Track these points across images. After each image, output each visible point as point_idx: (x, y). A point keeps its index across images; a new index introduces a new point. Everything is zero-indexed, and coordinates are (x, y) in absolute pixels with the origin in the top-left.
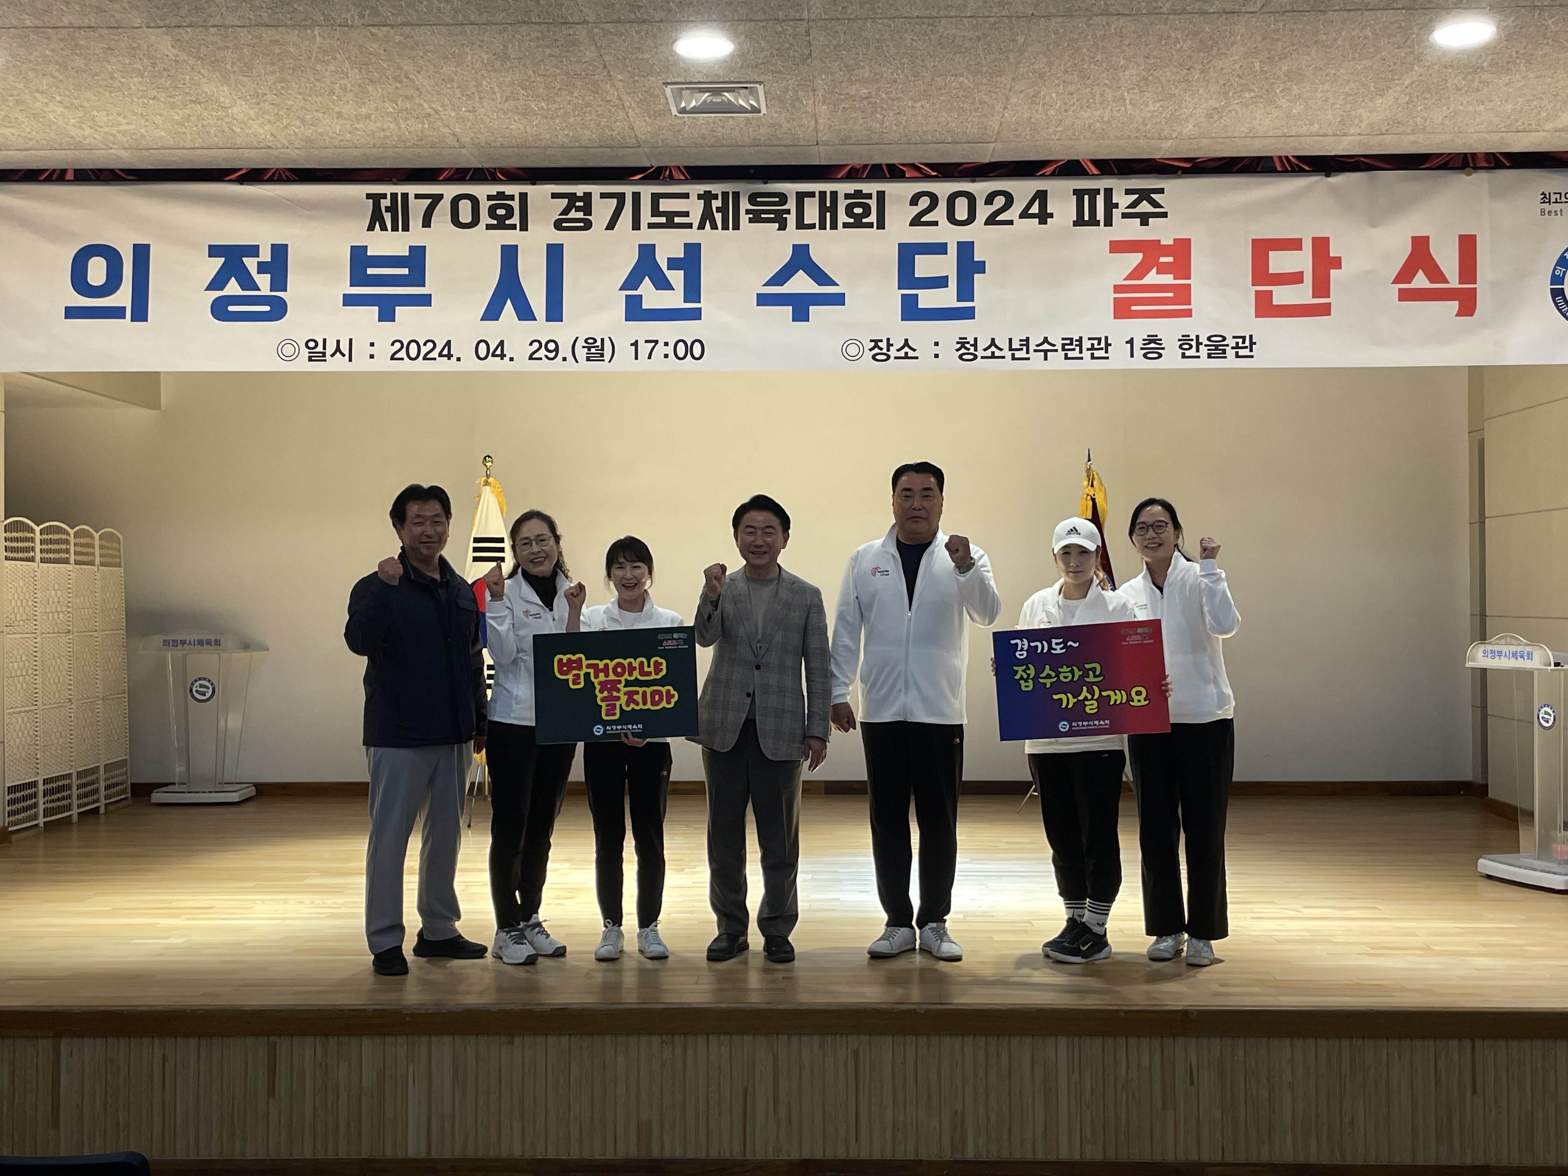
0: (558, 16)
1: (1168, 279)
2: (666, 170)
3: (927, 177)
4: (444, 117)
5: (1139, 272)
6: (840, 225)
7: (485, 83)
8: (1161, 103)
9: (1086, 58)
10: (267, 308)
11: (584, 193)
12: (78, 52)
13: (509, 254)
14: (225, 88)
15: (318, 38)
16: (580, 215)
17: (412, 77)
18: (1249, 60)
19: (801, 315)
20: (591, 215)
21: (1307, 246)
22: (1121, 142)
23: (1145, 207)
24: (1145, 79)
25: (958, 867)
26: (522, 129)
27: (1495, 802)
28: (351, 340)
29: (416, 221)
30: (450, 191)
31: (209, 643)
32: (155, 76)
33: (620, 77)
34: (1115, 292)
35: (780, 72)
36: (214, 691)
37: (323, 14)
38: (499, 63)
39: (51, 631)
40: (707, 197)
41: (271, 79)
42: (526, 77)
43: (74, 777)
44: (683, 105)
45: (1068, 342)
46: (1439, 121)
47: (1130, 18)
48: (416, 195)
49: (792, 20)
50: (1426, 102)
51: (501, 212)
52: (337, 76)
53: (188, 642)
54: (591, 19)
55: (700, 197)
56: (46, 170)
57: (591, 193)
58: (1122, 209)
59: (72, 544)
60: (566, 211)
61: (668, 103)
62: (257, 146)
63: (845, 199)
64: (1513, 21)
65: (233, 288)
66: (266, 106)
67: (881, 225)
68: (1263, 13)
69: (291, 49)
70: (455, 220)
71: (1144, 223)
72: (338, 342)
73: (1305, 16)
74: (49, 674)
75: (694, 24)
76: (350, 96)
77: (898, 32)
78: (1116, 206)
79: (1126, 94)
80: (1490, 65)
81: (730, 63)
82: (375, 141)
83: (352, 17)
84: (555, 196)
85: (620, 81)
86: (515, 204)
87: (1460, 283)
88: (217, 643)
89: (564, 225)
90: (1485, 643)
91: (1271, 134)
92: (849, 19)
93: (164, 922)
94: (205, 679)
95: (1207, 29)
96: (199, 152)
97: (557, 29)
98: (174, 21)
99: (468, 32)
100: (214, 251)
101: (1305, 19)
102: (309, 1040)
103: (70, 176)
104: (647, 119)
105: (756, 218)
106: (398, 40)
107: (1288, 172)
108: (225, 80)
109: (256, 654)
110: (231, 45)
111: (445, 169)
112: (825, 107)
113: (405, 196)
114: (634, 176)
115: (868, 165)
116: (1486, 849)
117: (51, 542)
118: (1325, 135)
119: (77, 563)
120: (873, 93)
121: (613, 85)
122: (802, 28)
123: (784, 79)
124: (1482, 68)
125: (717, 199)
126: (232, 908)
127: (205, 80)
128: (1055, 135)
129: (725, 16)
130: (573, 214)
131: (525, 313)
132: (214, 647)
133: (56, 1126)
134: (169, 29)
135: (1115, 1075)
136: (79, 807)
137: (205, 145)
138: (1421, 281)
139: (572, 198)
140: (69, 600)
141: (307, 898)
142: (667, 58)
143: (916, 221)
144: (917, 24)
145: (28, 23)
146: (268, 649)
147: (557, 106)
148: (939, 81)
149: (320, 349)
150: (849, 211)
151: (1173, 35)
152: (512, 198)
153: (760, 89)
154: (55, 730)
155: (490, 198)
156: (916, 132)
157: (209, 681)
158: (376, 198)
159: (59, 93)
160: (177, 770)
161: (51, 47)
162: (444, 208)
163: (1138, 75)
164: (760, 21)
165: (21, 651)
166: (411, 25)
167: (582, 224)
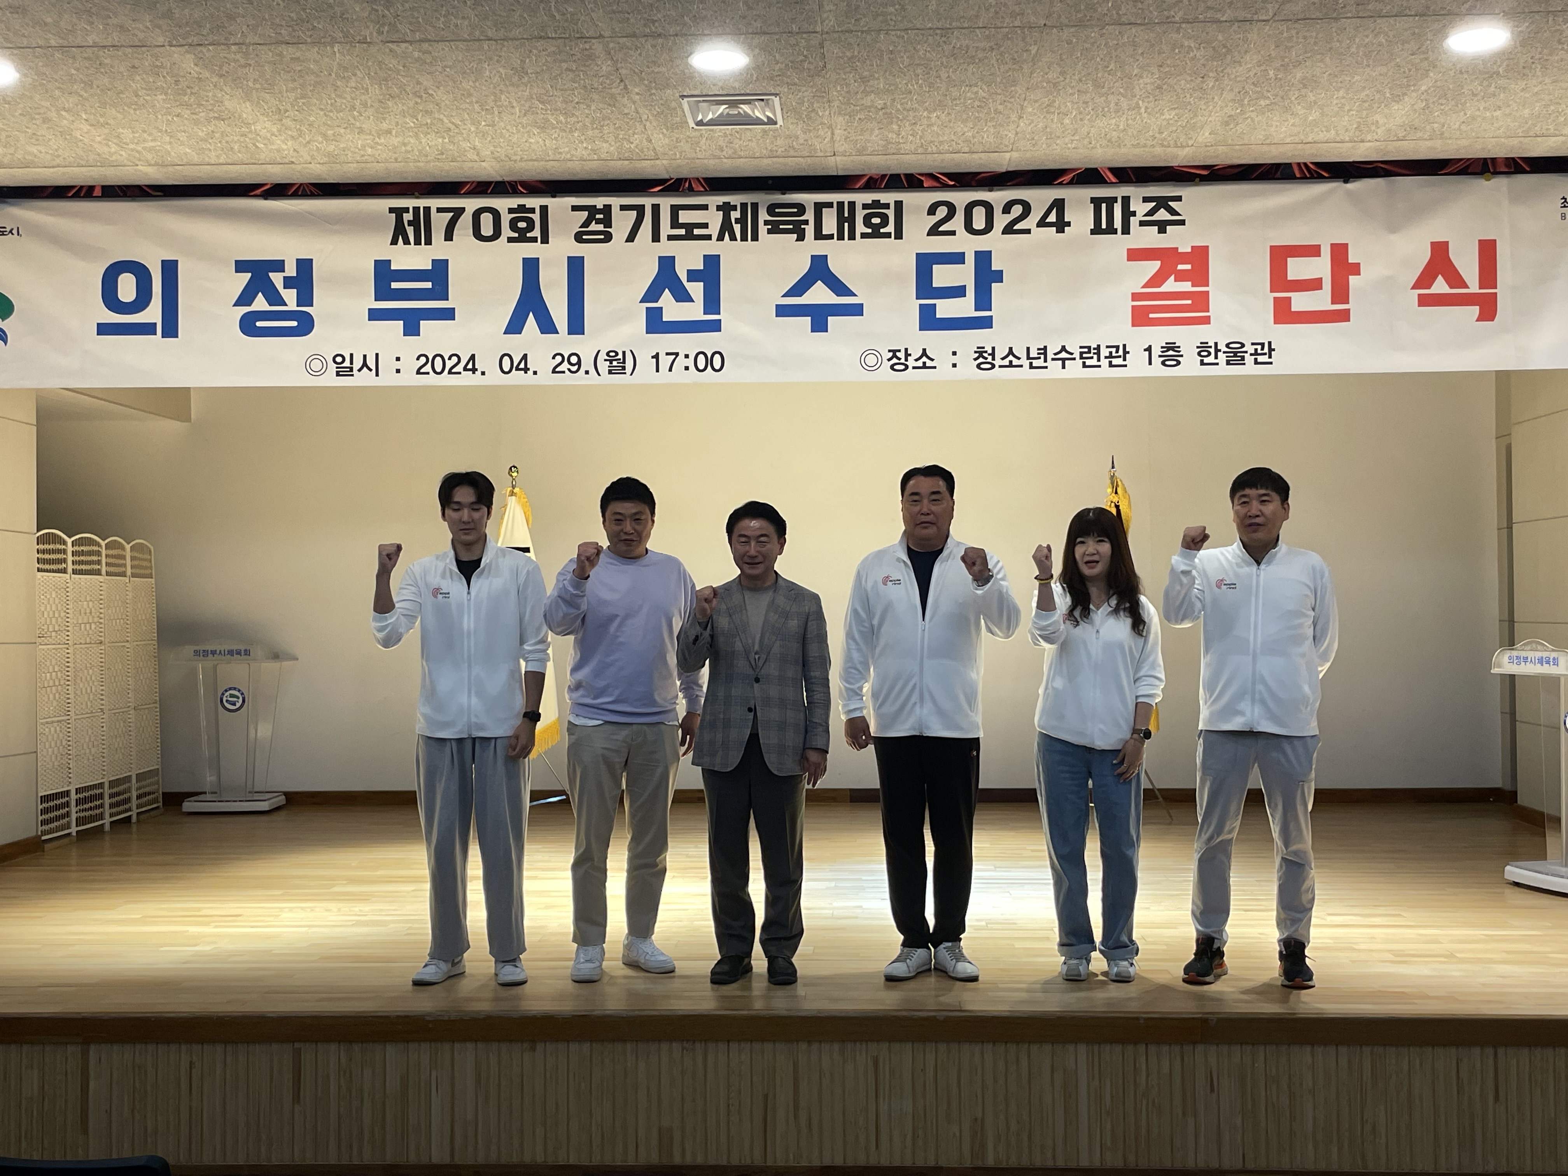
0: (574, 31)
1: (1186, 286)
2: (685, 182)
3: (944, 187)
4: (464, 131)
5: (1157, 280)
6: (858, 235)
7: (503, 97)
8: (1177, 111)
9: (1100, 67)
10: (294, 324)
11: (604, 205)
12: (102, 70)
13: (531, 267)
14: (248, 104)
15: (337, 55)
16: (600, 227)
17: (431, 92)
18: (1263, 68)
19: (819, 326)
20: (611, 227)
21: (1326, 252)
22: (1137, 150)
23: (1162, 215)
24: (1159, 87)
25: (975, 874)
26: (541, 143)
27: (1524, 809)
28: (377, 355)
29: (438, 235)
30: (471, 204)
31: (239, 653)
32: (179, 94)
33: (637, 90)
34: (1133, 300)
35: (795, 84)
36: (244, 701)
37: (342, 31)
38: (517, 78)
39: (83, 642)
40: (726, 208)
41: (292, 95)
42: (544, 91)
43: (107, 786)
44: (700, 117)
45: (1086, 350)
46: (1457, 126)
47: (1143, 27)
48: (438, 209)
49: (805, 33)
50: (1442, 107)
51: (522, 225)
52: (357, 93)
53: (218, 652)
54: (607, 34)
55: (719, 208)
56: (73, 187)
57: (610, 206)
58: (1140, 216)
59: (104, 556)
60: (586, 224)
61: (685, 116)
62: (281, 161)
63: (863, 209)
64: (1527, 27)
65: (260, 303)
66: (288, 122)
67: (899, 235)
68: (1275, 21)
69: (312, 66)
70: (477, 234)
71: (1162, 230)
72: (365, 356)
73: (1318, 23)
74: (81, 685)
75: (709, 37)
76: (370, 111)
77: (912, 43)
78: (1134, 214)
79: (1140, 102)
80: (1506, 71)
81: (746, 76)
82: (396, 155)
83: (371, 33)
84: (575, 208)
85: (638, 94)
86: (536, 217)
87: (1480, 288)
88: (247, 653)
89: (584, 237)
90: (1513, 649)
91: (1288, 140)
92: (862, 32)
93: (193, 929)
94: (235, 689)
95: (1220, 37)
96: (225, 168)
97: (573, 43)
98: (196, 40)
99: (486, 47)
100: (241, 266)
101: (1318, 26)
102: (333, 1047)
103: (97, 192)
104: (665, 131)
105: (775, 229)
106: (416, 56)
107: (1306, 178)
108: (248, 97)
109: (286, 664)
110: (252, 62)
111: (466, 183)
112: (841, 118)
113: (427, 210)
114: (653, 188)
115: (886, 175)
116: (1515, 855)
117: (82, 553)
118: (1342, 142)
119: (108, 574)
120: (889, 104)
121: (629, 98)
122: (815, 40)
123: (799, 91)
124: (1498, 73)
125: (736, 210)
126: (260, 916)
127: (228, 97)
128: (1072, 143)
129: (739, 29)
130: (593, 227)
131: (547, 326)
132: (243, 657)
133: (85, 1132)
134: (192, 48)
135: (1135, 1081)
136: (111, 815)
137: (229, 161)
138: (1440, 286)
139: (592, 210)
140: (101, 611)
141: (333, 906)
142: (683, 71)
143: (934, 231)
144: (930, 35)
145: (53, 43)
146: (297, 659)
147: (576, 120)
148: (955, 93)
149: (347, 364)
150: (867, 222)
151: (1186, 44)
152: (532, 210)
153: (776, 100)
154: (87, 740)
155: (511, 211)
156: (932, 142)
157: (239, 691)
158: (399, 212)
159: (85, 110)
160: (208, 779)
161: (77, 65)
162: (465, 222)
163: (1153, 83)
164: (775, 33)
165: (54, 662)
166: (430, 41)
167: (602, 237)
